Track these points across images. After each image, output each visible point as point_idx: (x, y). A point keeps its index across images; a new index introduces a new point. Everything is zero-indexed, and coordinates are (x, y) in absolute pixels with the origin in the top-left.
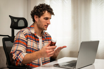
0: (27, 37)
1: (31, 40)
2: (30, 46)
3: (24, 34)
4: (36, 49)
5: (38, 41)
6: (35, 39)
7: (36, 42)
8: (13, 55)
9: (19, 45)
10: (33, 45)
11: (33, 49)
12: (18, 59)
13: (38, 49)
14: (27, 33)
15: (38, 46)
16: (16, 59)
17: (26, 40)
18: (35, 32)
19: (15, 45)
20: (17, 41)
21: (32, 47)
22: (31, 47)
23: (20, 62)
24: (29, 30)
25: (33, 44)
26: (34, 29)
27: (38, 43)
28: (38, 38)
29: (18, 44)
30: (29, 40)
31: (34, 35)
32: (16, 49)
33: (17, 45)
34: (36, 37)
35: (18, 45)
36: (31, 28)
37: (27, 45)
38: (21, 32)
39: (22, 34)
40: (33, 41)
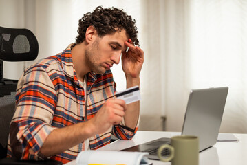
0: (58, 83)
1: (66, 94)
2: (62, 110)
3: (50, 73)
4: (76, 117)
5: (83, 96)
6: (75, 92)
7: (76, 98)
9: (38, 104)
10: (70, 107)
11: (68, 116)
12: (32, 140)
13: (81, 119)
14: (58, 73)
15: (81, 110)
17: (54, 92)
18: (75, 73)
19: (26, 103)
20: (32, 93)
21: (67, 113)
22: (65, 111)
24: (61, 65)
25: (70, 103)
26: (71, 64)
27: (83, 103)
28: (83, 89)
29: (35, 100)
30: (61, 91)
31: (71, 80)
32: (29, 115)
33: (31, 103)
35: (35, 103)
36: (64, 60)
37: (56, 106)
38: (42, 69)
39: (44, 75)
40: (69, 95)
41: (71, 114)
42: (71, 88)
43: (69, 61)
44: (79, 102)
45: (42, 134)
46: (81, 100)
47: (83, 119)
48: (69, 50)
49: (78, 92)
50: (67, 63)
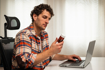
0: (31, 38)
1: (34, 42)
3: (28, 35)
5: (40, 43)
6: (37, 41)
8: (22, 57)
9: (26, 47)
12: (31, 61)
13: (40, 51)
14: (30, 34)
15: (40, 48)
16: (28, 61)
17: (30, 42)
19: (21, 47)
20: (22, 43)
23: (33, 64)
24: (30, 31)
25: (35, 46)
27: (40, 45)
28: (39, 39)
30: (32, 41)
31: (35, 36)
33: (23, 47)
34: (37, 39)
38: (24, 33)
40: (35, 43)
41: (36, 50)
42: (35, 40)
43: (33, 29)
44: (38, 45)
45: (34, 58)
47: (41, 51)
48: (32, 25)
49: (38, 41)
50: (32, 30)
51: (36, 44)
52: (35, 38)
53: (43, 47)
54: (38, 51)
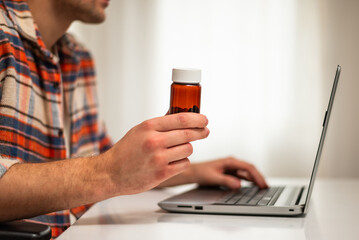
2: (11, 113)
5: (56, 84)
6: (40, 74)
10: (32, 108)
11: (29, 129)
13: (55, 133)
14: (6, 30)
15: (55, 113)
18: (37, 33)
21: (26, 120)
22: (19, 117)
25: (32, 101)
26: (28, 14)
27: (57, 98)
28: (55, 67)
30: (13, 70)
31: (31, 46)
36: (13, 6)
40: (30, 82)
41: (35, 124)
42: (31, 66)
43: (22, 9)
44: (49, 96)
46: (54, 93)
47: (61, 132)
49: (45, 75)
50: (19, 14)
51: (37, 89)
52: (34, 55)
53: (75, 118)
54: (44, 130)
